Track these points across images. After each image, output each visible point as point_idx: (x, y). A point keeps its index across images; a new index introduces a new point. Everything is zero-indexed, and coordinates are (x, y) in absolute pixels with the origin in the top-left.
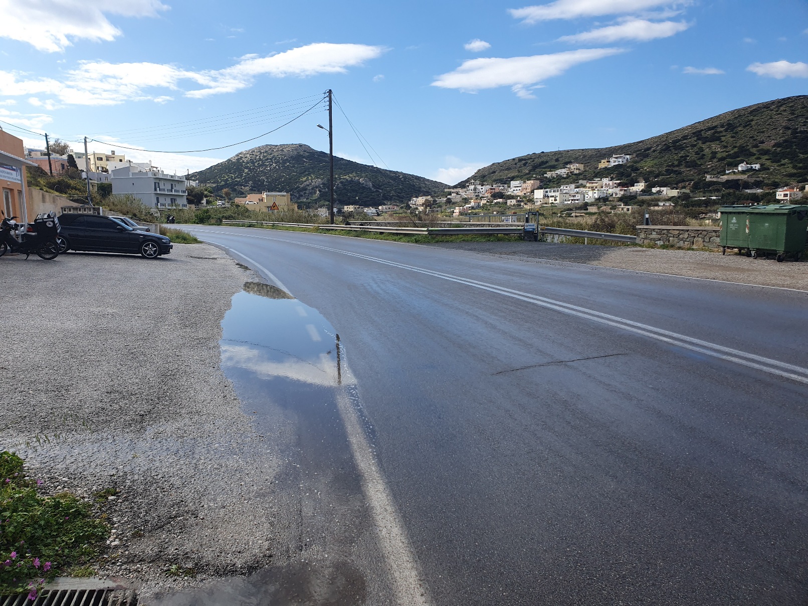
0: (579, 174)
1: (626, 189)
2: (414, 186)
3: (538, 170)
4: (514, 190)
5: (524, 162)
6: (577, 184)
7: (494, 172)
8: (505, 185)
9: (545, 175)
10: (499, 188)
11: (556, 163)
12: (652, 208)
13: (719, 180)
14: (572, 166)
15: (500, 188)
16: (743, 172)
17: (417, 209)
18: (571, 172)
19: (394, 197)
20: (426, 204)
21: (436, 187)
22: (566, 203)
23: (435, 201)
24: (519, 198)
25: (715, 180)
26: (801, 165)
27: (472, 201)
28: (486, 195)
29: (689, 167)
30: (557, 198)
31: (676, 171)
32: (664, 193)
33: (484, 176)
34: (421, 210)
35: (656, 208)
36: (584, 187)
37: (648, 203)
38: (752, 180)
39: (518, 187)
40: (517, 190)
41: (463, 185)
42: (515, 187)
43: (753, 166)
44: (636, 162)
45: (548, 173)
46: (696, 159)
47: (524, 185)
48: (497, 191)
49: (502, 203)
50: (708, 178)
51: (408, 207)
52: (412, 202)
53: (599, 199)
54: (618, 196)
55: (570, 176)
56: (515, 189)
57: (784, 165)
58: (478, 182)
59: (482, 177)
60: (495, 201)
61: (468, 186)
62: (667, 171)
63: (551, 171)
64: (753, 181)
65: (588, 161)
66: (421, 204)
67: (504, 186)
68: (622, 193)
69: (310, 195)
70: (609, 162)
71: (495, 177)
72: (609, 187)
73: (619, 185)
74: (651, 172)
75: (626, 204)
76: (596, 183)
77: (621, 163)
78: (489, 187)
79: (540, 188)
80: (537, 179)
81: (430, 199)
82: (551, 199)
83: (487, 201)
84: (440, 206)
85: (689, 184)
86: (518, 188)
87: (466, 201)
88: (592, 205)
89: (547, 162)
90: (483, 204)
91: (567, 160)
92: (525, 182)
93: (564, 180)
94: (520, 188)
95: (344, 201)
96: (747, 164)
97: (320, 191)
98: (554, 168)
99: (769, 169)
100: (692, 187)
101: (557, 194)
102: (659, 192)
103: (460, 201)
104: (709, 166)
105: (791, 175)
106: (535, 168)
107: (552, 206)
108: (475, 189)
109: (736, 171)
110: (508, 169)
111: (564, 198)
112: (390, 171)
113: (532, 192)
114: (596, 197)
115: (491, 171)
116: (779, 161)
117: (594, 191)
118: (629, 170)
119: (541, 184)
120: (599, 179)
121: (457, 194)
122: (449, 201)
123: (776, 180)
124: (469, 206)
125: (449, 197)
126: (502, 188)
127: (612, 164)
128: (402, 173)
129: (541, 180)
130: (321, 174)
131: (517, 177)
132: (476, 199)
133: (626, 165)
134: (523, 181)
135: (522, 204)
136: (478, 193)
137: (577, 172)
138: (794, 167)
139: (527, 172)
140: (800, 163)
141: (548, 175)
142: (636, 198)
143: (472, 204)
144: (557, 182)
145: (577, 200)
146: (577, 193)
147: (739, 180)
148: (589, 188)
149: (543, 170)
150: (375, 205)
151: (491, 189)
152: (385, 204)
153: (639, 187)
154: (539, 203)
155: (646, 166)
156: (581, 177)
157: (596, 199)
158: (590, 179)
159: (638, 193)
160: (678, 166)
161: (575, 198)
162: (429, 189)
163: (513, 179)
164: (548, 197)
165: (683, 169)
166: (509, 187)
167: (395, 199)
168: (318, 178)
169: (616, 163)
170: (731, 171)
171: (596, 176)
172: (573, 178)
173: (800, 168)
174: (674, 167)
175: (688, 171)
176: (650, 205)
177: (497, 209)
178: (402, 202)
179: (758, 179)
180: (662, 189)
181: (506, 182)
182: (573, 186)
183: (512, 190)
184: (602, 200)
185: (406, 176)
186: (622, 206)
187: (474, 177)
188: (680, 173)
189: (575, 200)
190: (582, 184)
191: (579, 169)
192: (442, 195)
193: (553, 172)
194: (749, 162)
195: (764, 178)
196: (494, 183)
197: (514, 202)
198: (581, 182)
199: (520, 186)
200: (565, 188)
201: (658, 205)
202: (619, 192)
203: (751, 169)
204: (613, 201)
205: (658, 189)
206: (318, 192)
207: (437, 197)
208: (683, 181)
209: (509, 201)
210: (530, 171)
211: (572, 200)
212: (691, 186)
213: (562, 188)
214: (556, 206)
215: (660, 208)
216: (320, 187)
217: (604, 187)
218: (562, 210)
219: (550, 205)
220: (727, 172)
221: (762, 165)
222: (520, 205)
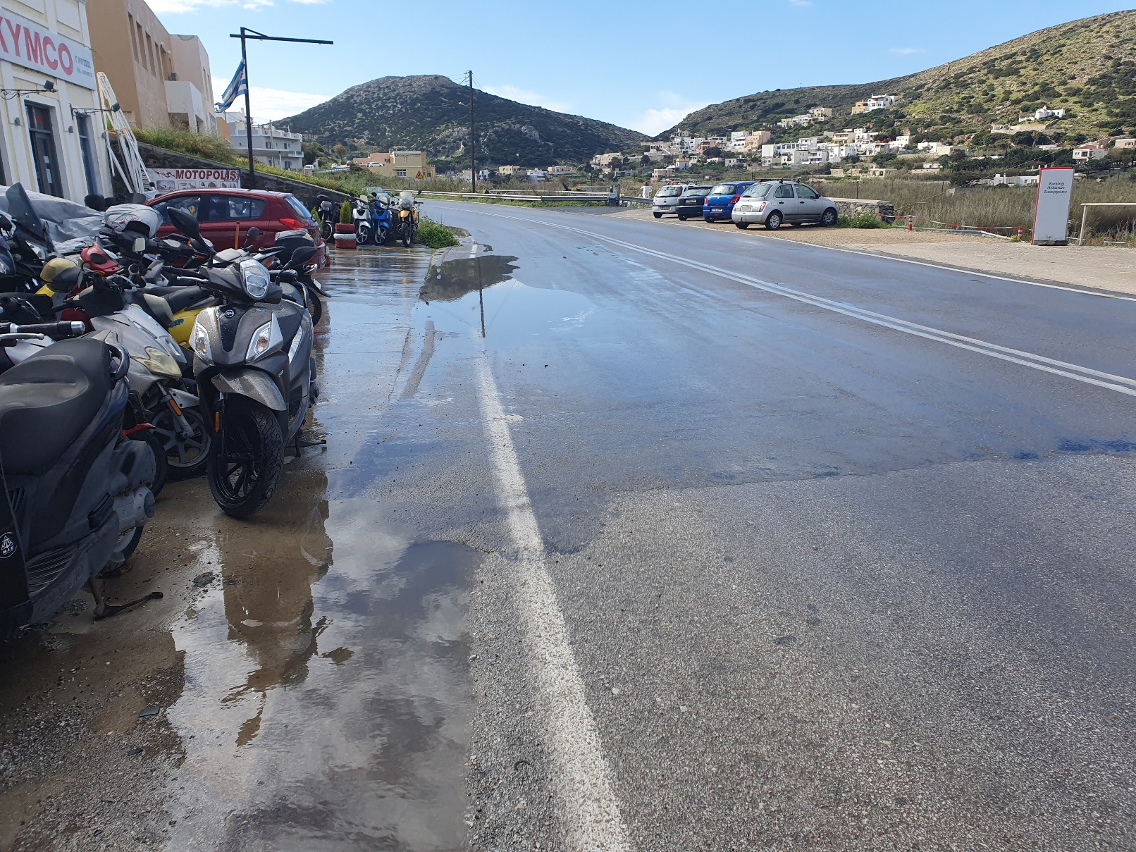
0: (826, 123)
1: (884, 144)
2: (599, 137)
3: (770, 116)
4: (735, 145)
5: (752, 104)
6: (821, 137)
7: (710, 118)
8: (724, 138)
9: (779, 124)
10: (714, 141)
11: (796, 106)
12: (913, 172)
13: (1008, 132)
14: (815, 110)
15: (717, 142)
16: (1042, 120)
17: (601, 171)
18: (814, 120)
19: (570, 154)
20: (614, 164)
21: (630, 139)
22: (803, 163)
23: (626, 160)
24: (741, 156)
25: (1002, 131)
26: (1117, 111)
27: (678, 160)
28: (698, 151)
29: (972, 113)
30: (792, 157)
31: (954, 119)
32: (933, 150)
33: (696, 124)
34: (607, 173)
35: (919, 171)
36: (830, 140)
37: (909, 165)
38: (1050, 132)
39: (741, 140)
40: (739, 145)
41: (665, 137)
42: (737, 140)
43: (1056, 112)
44: (902, 106)
45: (783, 120)
46: (982, 102)
47: (749, 138)
48: (712, 145)
49: (719, 163)
50: (995, 129)
51: (589, 169)
52: (594, 160)
53: (846, 159)
54: (873, 154)
55: (812, 125)
56: (737, 143)
57: (1096, 110)
58: (686, 132)
59: (693, 125)
60: (709, 160)
61: (673, 138)
62: (942, 118)
63: (786, 118)
64: (1052, 134)
65: (840, 104)
66: (607, 163)
67: (722, 139)
68: (878, 149)
69: (451, 151)
70: (866, 105)
71: (712, 124)
72: (862, 141)
73: (876, 138)
74: (920, 120)
75: (881, 166)
76: (846, 135)
77: (882, 107)
78: (702, 140)
79: (770, 142)
80: (767, 129)
81: (619, 158)
82: (783, 158)
83: (698, 161)
84: (634, 168)
85: (968, 138)
86: (741, 142)
87: (669, 159)
88: (837, 167)
89: (783, 104)
90: (693, 165)
91: (810, 102)
92: (750, 133)
93: (803, 131)
94: (744, 142)
95: (499, 160)
96: (1048, 108)
97: (464, 144)
98: (792, 112)
99: (1075, 116)
100: (972, 142)
101: (792, 151)
102: (927, 149)
103: (661, 160)
104: (998, 112)
105: (1103, 125)
106: (766, 112)
107: (784, 168)
108: (682, 143)
109: (1032, 119)
110: (730, 114)
111: (802, 157)
112: (565, 115)
113: (760, 147)
114: (844, 156)
115: (705, 117)
116: (1090, 105)
117: (841, 148)
118: (891, 117)
119: (773, 136)
120: (851, 130)
121: (658, 149)
122: (646, 160)
123: (1082, 132)
124: (674, 167)
125: (646, 153)
126: (720, 141)
127: (871, 108)
128: (581, 118)
129: (773, 132)
130: (465, 121)
131: (742, 125)
132: (684, 157)
133: (888, 110)
134: (748, 132)
135: (745, 164)
136: (687, 148)
137: (822, 119)
138: (1110, 114)
139: (755, 119)
140: (1117, 108)
141: (783, 123)
142: (895, 157)
143: (678, 165)
144: (796, 132)
145: (819, 159)
146: (819, 149)
147: (1032, 132)
148: (836, 142)
149: (777, 116)
150: (543, 165)
151: (704, 143)
152: (556, 164)
153: (902, 141)
154: (767, 164)
155: (914, 111)
156: (827, 126)
157: (843, 159)
158: (839, 130)
159: (900, 149)
160: (957, 111)
161: (815, 157)
162: (621, 141)
163: (735, 128)
164: (780, 154)
165: (964, 115)
166: (729, 140)
167: (571, 156)
168: (461, 125)
169: (876, 108)
170: (1026, 119)
171: (847, 126)
172: (817, 129)
173: (1117, 115)
174: (951, 112)
175: (970, 118)
176: (910, 167)
177: (710, 171)
178: (580, 161)
179: (1059, 131)
180: (931, 144)
181: (725, 132)
182: (815, 139)
183: (733, 145)
184: (850, 161)
185: (587, 122)
186: (874, 169)
187: (682, 126)
188: (959, 122)
189: (815, 159)
190: (827, 137)
191: (825, 116)
192: (636, 152)
193: (790, 120)
194: (1051, 106)
195: (1066, 129)
196: (709, 135)
197: (734, 161)
198: (826, 133)
199: (744, 140)
200: (804, 142)
201: (921, 167)
202: (874, 149)
203: (1053, 116)
204: (865, 161)
205: (926, 144)
206: (462, 146)
207: (630, 153)
208: (962, 133)
209: (727, 161)
210: (759, 117)
211: (812, 160)
212: (971, 139)
213: (800, 142)
214: (789, 168)
215: (924, 171)
216: (465, 139)
217: (856, 141)
218: (797, 173)
219: (782, 166)
220: (1020, 120)
221: (1067, 111)
222: (742, 167)
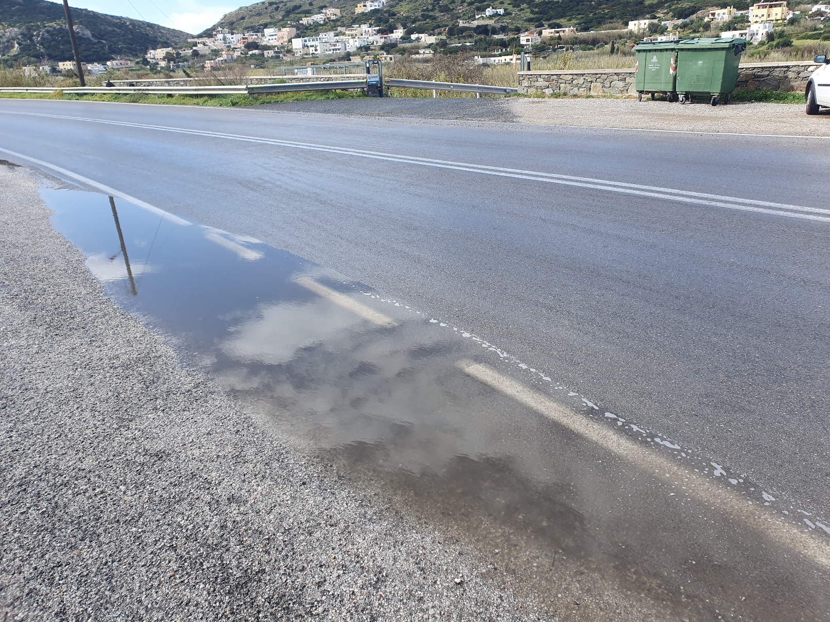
0: (337, 20)
1: (386, 36)
2: (147, 35)
3: (292, 16)
4: (269, 40)
5: (275, 6)
6: (336, 32)
7: (243, 18)
8: (258, 34)
9: (301, 22)
10: (252, 37)
11: (310, 8)
12: (414, 56)
13: (471, 25)
14: (328, 11)
15: (253, 37)
16: (491, 17)
17: (157, 64)
18: (328, 18)
19: (124, 50)
20: (168, 58)
21: (176, 37)
22: (327, 53)
23: (178, 54)
24: (276, 48)
25: (467, 25)
26: (537, 10)
27: (224, 53)
28: (239, 45)
29: (442, 12)
30: (317, 48)
31: (431, 16)
32: (423, 40)
33: (232, 23)
34: (163, 66)
35: (417, 56)
36: (344, 34)
37: (409, 52)
38: (498, 26)
39: (273, 35)
40: (272, 39)
41: (209, 34)
42: (270, 36)
43: (498, 10)
44: (392, 6)
45: (303, 19)
46: (448, 3)
47: (280, 34)
48: (250, 40)
49: (259, 55)
50: (461, 23)
51: (146, 62)
52: (149, 55)
53: (360, 48)
54: (379, 44)
55: (327, 23)
56: (271, 38)
57: (523, 9)
58: (226, 30)
59: (231, 23)
60: (250, 53)
61: (216, 35)
62: (423, 16)
63: (306, 17)
64: (499, 26)
65: (344, 5)
66: (162, 57)
67: (257, 35)
68: (383, 40)
69: (6, 50)
70: (365, 6)
71: (246, 23)
72: (367, 34)
73: (379, 32)
74: (407, 17)
75: (388, 53)
76: (355, 30)
77: (377, 7)
78: (240, 36)
79: (298, 36)
80: (292, 26)
81: (172, 52)
82: (311, 49)
83: (241, 53)
84: (187, 61)
85: (444, 30)
86: (274, 37)
87: (216, 53)
88: (355, 54)
89: (300, 6)
90: (237, 57)
91: (321, 4)
92: (280, 30)
93: (321, 27)
94: (276, 37)
95: (56, 56)
96: (493, 8)
97: (18, 43)
98: (308, 13)
99: (511, 14)
100: (448, 33)
101: (317, 43)
102: (418, 39)
103: (209, 54)
104: (460, 11)
105: (530, 20)
106: (288, 13)
107: (313, 57)
108: (224, 39)
109: (484, 16)
110: (259, 14)
111: (325, 48)
112: (112, 16)
113: (290, 41)
114: (358, 46)
115: (239, 17)
116: (519, 6)
117: (355, 40)
118: (386, 15)
119: (298, 32)
120: (358, 26)
121: (204, 44)
122: (196, 54)
123: (519, 25)
124: (221, 59)
125: (194, 48)
126: (256, 37)
127: (369, 9)
128: (128, 19)
129: (298, 29)
130: (16, 22)
131: (271, 23)
132: (228, 51)
133: (382, 10)
134: (277, 29)
135: (281, 55)
136: (229, 43)
137: (333, 18)
138: (532, 12)
139: (281, 18)
140: (535, 8)
141: (305, 21)
142: (397, 46)
143: (225, 57)
144: (315, 29)
145: (339, 50)
146: (338, 42)
147: (487, 25)
148: (349, 36)
149: (298, 15)
150: (102, 60)
151: (243, 38)
152: (114, 59)
153: (399, 33)
154: (299, 54)
155: (402, 11)
156: (339, 23)
157: (358, 48)
158: (349, 26)
159: (398, 40)
160: (432, 10)
161: (336, 48)
162: (168, 39)
163: (266, 26)
164: (308, 46)
165: (437, 14)
166: (263, 35)
167: (125, 52)
168: (13, 27)
169: (373, 8)
170: (480, 16)
171: (354, 22)
172: (331, 25)
173: (536, 13)
174: (429, 11)
175: (442, 16)
176: (411, 53)
177: (254, 61)
178: (136, 56)
179: (503, 24)
180: (421, 35)
181: (259, 29)
182: (332, 34)
183: (267, 39)
184: (363, 49)
185: (134, 23)
186: (385, 55)
187: (221, 24)
188: (435, 18)
189: (336, 49)
190: (341, 32)
191: (336, 15)
192: (186, 47)
193: (309, 18)
194: (494, 6)
195: (508, 23)
196: (245, 32)
197: (271, 53)
198: (339, 29)
199: (276, 35)
200: (324, 36)
201: (418, 53)
202: (379, 40)
203: (497, 14)
204: (375, 50)
205: (417, 35)
206: (16, 45)
207: (180, 48)
208: (439, 27)
209: (266, 52)
210: (284, 17)
211: (333, 50)
212: (446, 32)
213: (320, 36)
214: (317, 57)
215: (421, 56)
216: (18, 39)
217: (364, 34)
218: (325, 61)
219: (311, 56)
220: (477, 17)
221: (505, 10)
222: (278, 57)
